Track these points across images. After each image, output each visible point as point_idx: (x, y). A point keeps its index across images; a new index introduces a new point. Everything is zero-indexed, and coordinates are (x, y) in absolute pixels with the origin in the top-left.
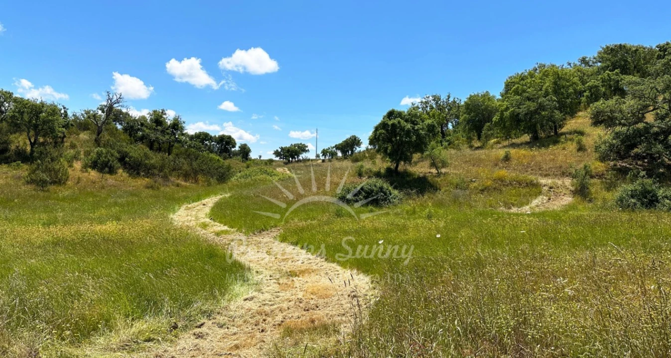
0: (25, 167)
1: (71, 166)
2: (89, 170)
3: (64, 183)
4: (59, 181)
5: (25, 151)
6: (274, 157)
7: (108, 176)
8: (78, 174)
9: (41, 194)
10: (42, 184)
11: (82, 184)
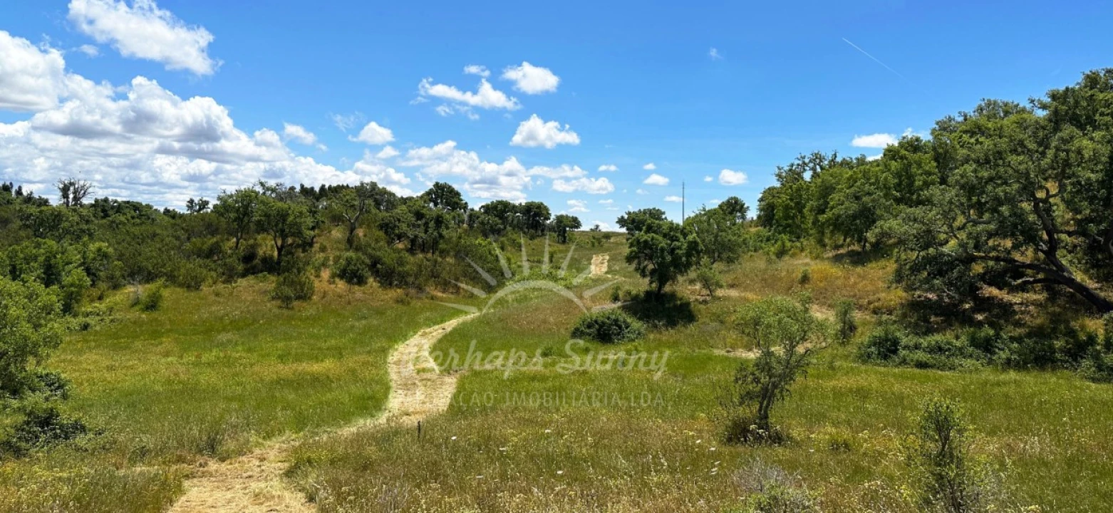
0: (273, 278)
1: (318, 276)
2: (337, 280)
3: (310, 298)
4: (304, 296)
5: (271, 257)
6: (618, 229)
7: (356, 287)
8: (325, 286)
9: (285, 312)
10: (287, 300)
11: (328, 298)
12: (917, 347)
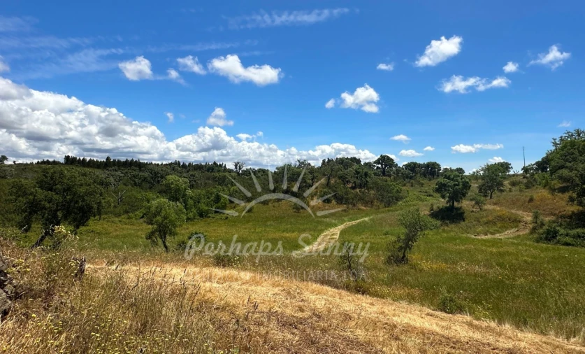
12: (567, 235)
